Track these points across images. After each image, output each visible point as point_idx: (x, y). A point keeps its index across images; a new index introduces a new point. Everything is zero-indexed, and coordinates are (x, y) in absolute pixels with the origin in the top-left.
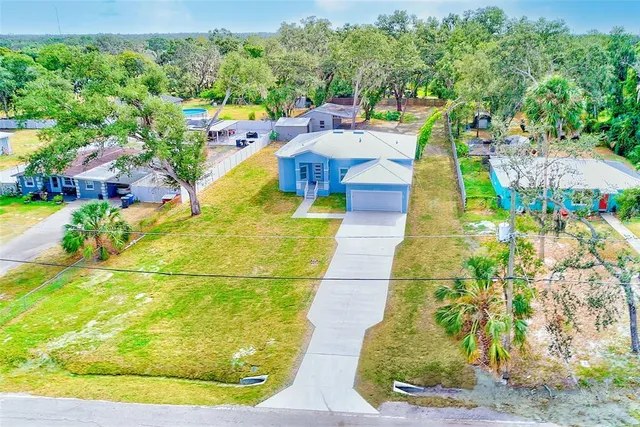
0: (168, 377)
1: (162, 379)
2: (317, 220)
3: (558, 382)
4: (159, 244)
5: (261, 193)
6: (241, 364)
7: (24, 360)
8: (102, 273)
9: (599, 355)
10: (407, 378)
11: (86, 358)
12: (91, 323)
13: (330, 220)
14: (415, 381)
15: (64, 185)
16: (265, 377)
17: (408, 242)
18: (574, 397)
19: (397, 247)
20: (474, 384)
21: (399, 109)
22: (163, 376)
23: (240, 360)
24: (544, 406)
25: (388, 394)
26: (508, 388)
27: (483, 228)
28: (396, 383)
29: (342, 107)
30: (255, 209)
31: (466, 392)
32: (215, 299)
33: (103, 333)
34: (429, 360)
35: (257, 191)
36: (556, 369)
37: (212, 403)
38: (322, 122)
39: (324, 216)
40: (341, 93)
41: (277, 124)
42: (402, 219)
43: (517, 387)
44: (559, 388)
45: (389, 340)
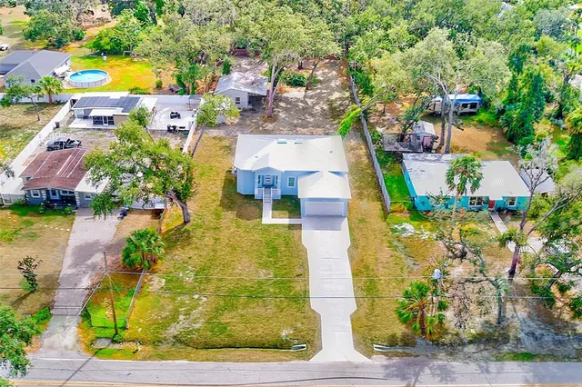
2: (283, 225)
3: (459, 342)
4: (177, 252)
5: (225, 196)
6: (288, 339)
7: (160, 342)
8: (156, 278)
9: (480, 326)
10: (380, 343)
12: (181, 317)
14: (384, 344)
15: (61, 194)
16: (305, 345)
17: (355, 244)
18: (466, 349)
19: (348, 250)
20: (415, 344)
23: (287, 336)
24: (451, 354)
25: (373, 352)
26: (432, 346)
27: (404, 230)
28: (375, 346)
30: (229, 214)
31: (412, 349)
33: (194, 324)
34: (390, 332)
38: (238, 99)
42: (345, 223)
43: (437, 345)
44: (459, 345)
45: (365, 321)
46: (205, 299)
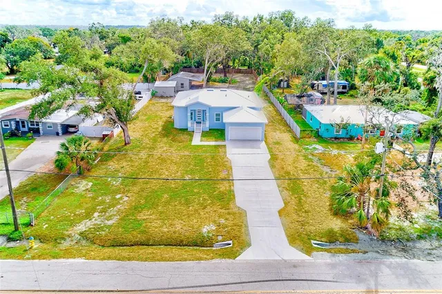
0: (166, 245)
1: (162, 247)
2: (210, 146)
3: (406, 237)
4: (112, 163)
5: (163, 129)
6: (211, 235)
7: (63, 239)
8: (84, 182)
9: (422, 221)
10: (317, 238)
11: (105, 236)
12: (96, 214)
13: (218, 146)
14: (323, 239)
15: (30, 126)
16: (231, 242)
17: (274, 158)
18: (418, 245)
19: (269, 162)
20: (358, 240)
21: (225, 76)
22: (162, 245)
23: (209, 232)
26: (378, 241)
27: (315, 149)
28: (312, 241)
29: (193, 74)
30: (165, 139)
31: (355, 244)
32: (171, 196)
33: (108, 221)
34: (325, 227)
35: (160, 129)
36: (401, 229)
37: (206, 259)
38: (182, 84)
39: (213, 143)
40: (185, 65)
41: (155, 85)
42: (263, 145)
43: (383, 241)
44: (408, 240)
46: (126, 199)
